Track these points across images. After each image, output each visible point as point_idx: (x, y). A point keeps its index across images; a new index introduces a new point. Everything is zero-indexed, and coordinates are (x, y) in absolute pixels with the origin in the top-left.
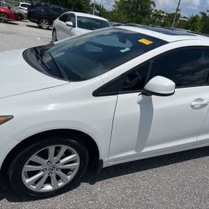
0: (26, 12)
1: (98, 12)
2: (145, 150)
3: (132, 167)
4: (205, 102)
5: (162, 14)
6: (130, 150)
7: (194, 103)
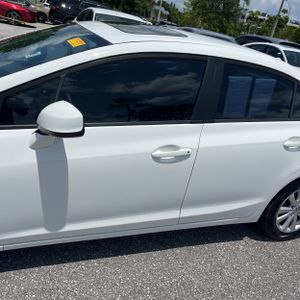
0: (48, 8)
1: (167, 13)
2: (68, 228)
3: (66, 254)
4: (182, 151)
5: (260, 17)
6: (35, 226)
7: (158, 153)
